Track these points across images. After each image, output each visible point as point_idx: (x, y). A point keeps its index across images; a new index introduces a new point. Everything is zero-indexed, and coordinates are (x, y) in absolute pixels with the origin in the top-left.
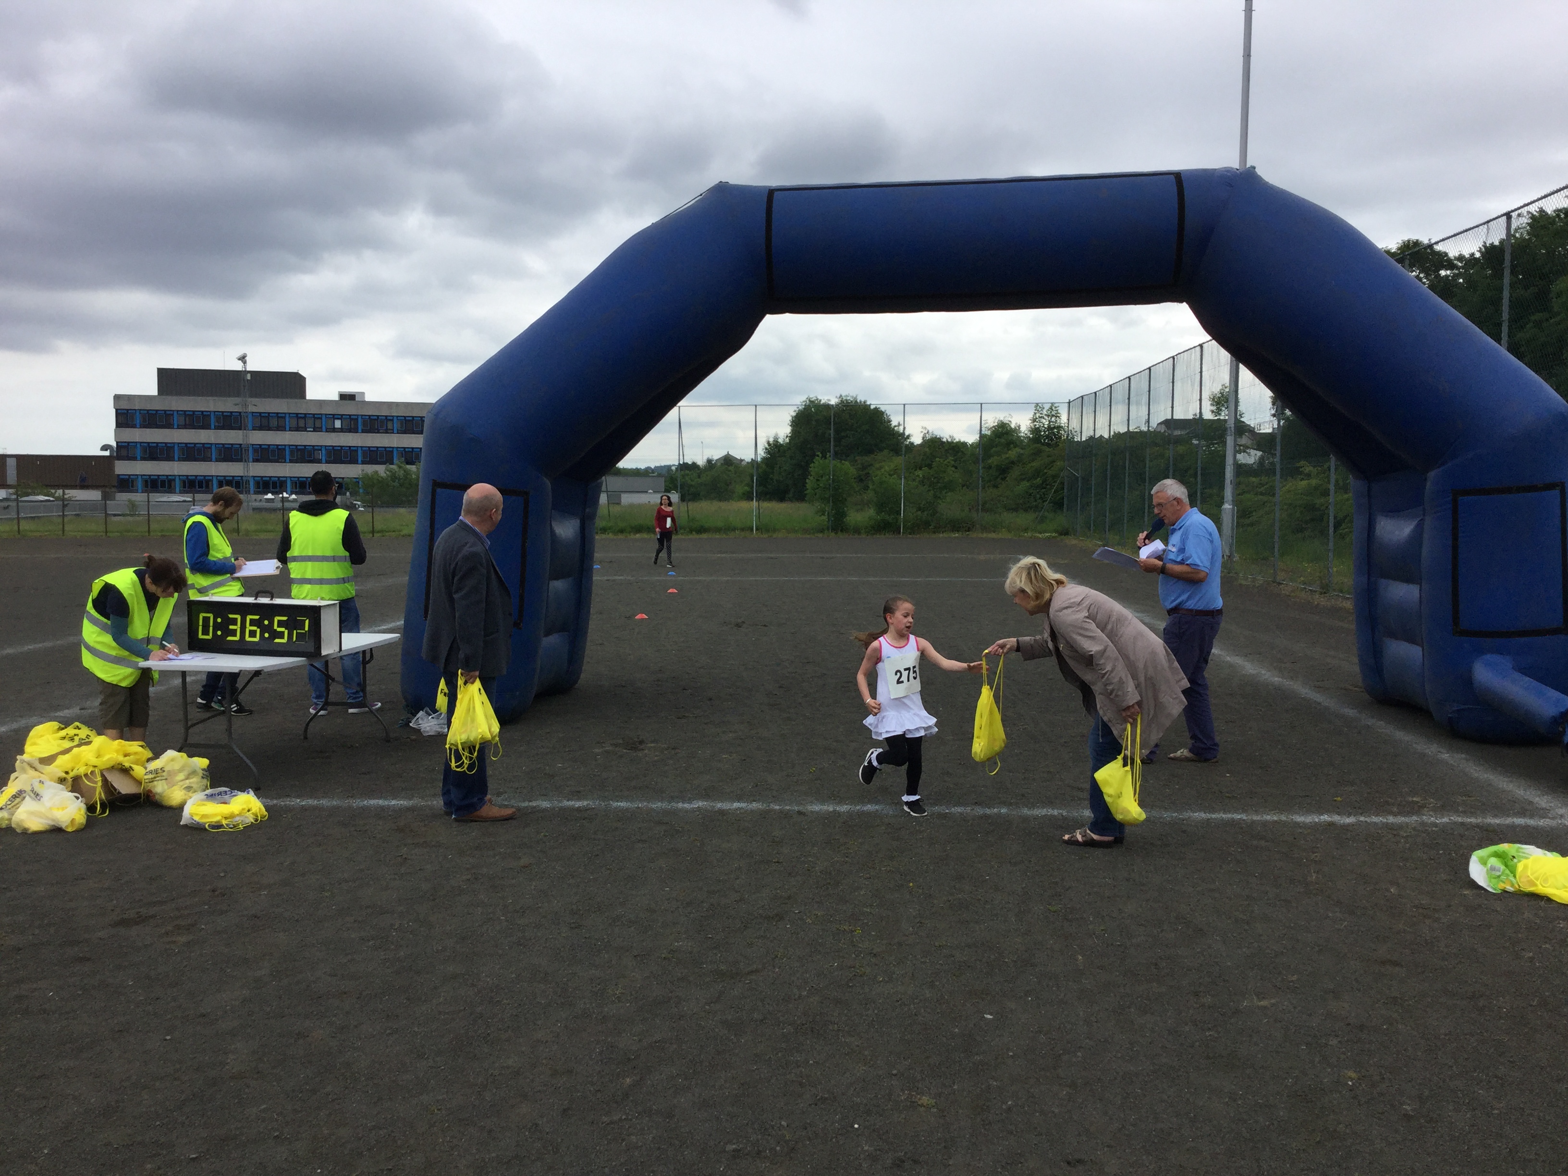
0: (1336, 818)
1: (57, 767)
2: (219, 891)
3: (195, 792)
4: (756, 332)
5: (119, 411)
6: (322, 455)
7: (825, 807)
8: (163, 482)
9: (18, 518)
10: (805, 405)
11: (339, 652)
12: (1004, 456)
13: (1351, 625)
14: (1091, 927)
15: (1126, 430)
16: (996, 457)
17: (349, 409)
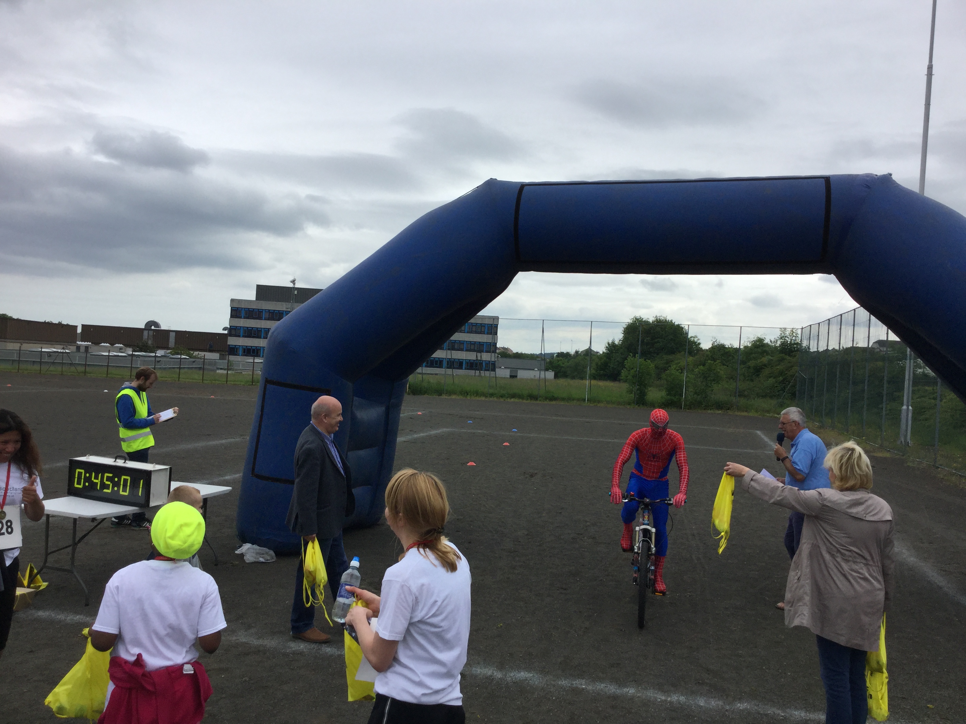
5: (233, 308)
8: (254, 350)
10: (633, 321)
12: (759, 361)
16: (753, 361)
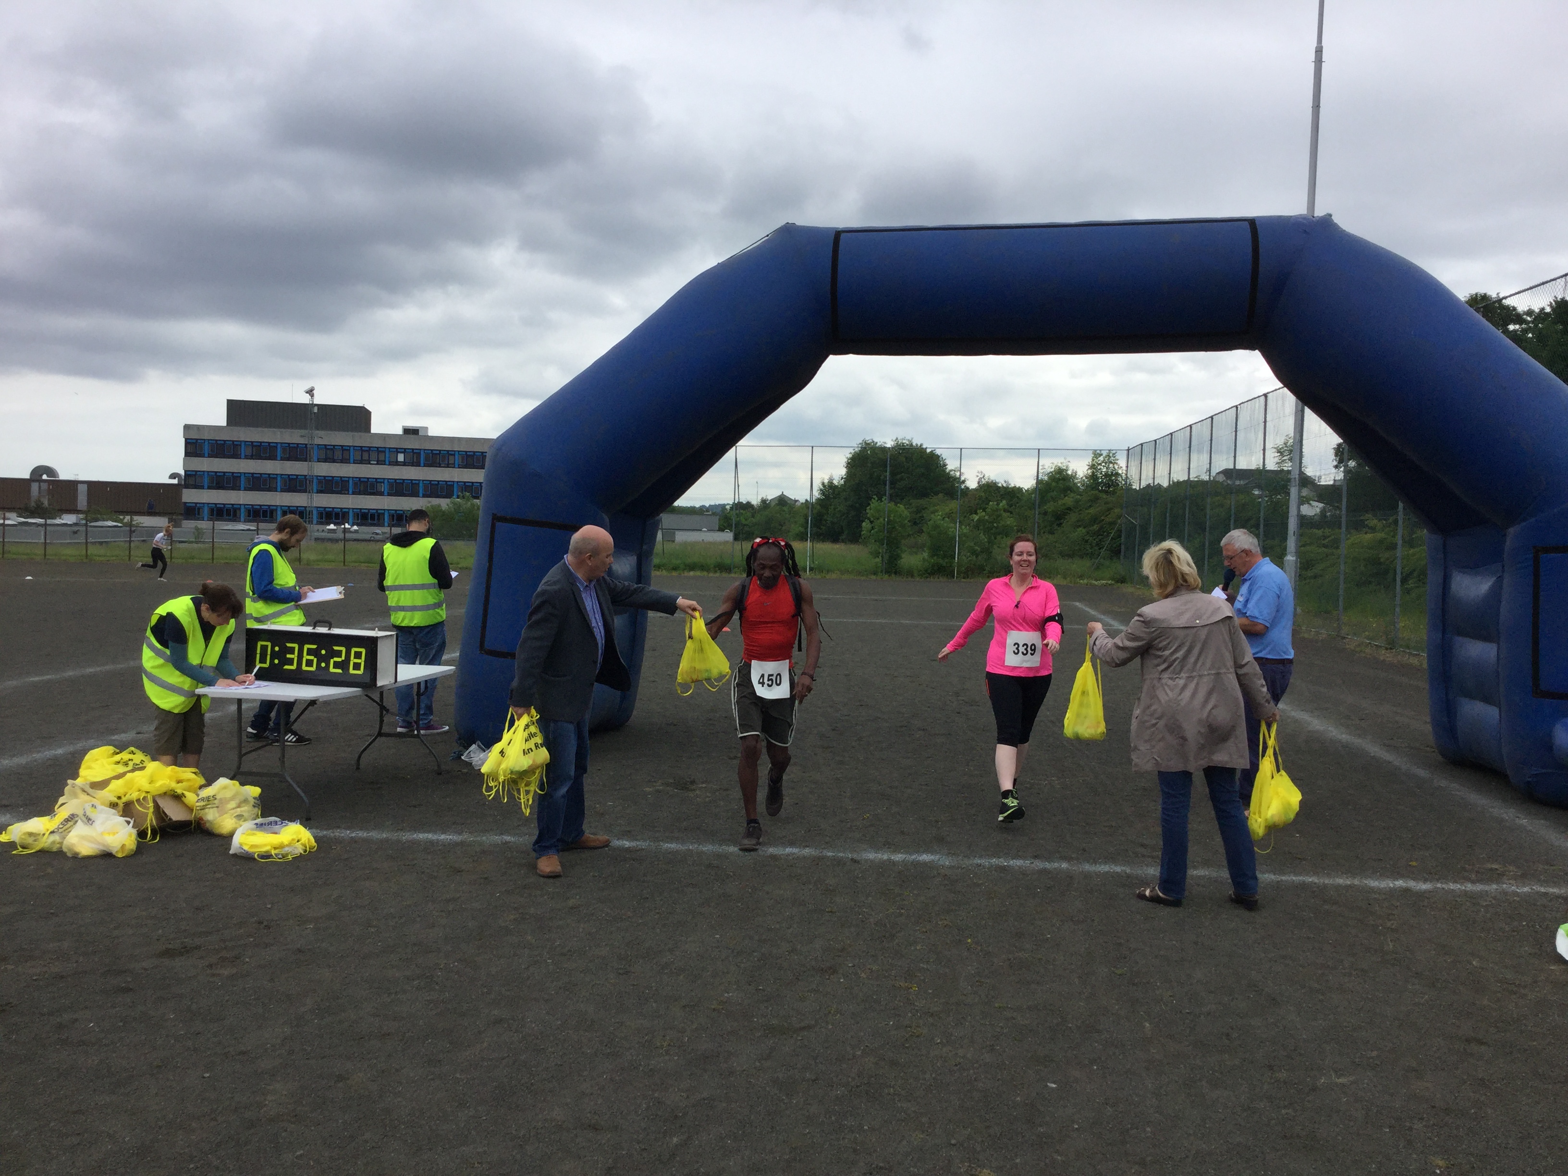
0: (1412, 884)
1: (110, 791)
2: (265, 923)
3: (244, 821)
4: (819, 372)
5: (188, 441)
6: (384, 488)
7: (879, 856)
8: (228, 511)
9: (87, 543)
10: (861, 448)
11: (395, 683)
12: (1060, 502)
13: (1424, 684)
14: (1158, 992)
15: (1186, 478)
16: (1052, 503)
17: (412, 443)
